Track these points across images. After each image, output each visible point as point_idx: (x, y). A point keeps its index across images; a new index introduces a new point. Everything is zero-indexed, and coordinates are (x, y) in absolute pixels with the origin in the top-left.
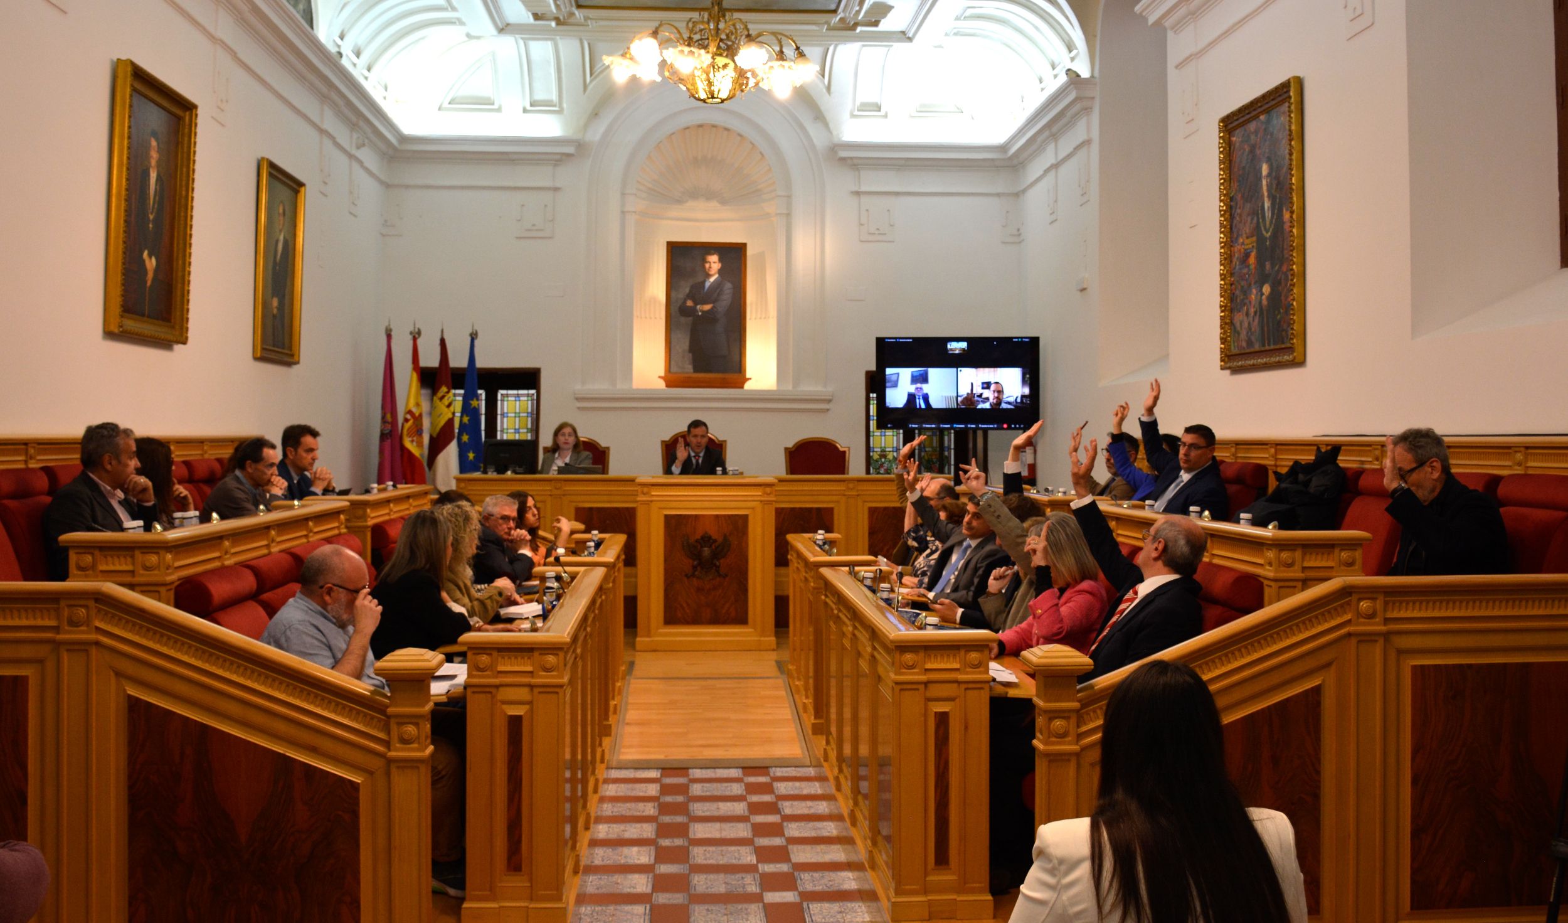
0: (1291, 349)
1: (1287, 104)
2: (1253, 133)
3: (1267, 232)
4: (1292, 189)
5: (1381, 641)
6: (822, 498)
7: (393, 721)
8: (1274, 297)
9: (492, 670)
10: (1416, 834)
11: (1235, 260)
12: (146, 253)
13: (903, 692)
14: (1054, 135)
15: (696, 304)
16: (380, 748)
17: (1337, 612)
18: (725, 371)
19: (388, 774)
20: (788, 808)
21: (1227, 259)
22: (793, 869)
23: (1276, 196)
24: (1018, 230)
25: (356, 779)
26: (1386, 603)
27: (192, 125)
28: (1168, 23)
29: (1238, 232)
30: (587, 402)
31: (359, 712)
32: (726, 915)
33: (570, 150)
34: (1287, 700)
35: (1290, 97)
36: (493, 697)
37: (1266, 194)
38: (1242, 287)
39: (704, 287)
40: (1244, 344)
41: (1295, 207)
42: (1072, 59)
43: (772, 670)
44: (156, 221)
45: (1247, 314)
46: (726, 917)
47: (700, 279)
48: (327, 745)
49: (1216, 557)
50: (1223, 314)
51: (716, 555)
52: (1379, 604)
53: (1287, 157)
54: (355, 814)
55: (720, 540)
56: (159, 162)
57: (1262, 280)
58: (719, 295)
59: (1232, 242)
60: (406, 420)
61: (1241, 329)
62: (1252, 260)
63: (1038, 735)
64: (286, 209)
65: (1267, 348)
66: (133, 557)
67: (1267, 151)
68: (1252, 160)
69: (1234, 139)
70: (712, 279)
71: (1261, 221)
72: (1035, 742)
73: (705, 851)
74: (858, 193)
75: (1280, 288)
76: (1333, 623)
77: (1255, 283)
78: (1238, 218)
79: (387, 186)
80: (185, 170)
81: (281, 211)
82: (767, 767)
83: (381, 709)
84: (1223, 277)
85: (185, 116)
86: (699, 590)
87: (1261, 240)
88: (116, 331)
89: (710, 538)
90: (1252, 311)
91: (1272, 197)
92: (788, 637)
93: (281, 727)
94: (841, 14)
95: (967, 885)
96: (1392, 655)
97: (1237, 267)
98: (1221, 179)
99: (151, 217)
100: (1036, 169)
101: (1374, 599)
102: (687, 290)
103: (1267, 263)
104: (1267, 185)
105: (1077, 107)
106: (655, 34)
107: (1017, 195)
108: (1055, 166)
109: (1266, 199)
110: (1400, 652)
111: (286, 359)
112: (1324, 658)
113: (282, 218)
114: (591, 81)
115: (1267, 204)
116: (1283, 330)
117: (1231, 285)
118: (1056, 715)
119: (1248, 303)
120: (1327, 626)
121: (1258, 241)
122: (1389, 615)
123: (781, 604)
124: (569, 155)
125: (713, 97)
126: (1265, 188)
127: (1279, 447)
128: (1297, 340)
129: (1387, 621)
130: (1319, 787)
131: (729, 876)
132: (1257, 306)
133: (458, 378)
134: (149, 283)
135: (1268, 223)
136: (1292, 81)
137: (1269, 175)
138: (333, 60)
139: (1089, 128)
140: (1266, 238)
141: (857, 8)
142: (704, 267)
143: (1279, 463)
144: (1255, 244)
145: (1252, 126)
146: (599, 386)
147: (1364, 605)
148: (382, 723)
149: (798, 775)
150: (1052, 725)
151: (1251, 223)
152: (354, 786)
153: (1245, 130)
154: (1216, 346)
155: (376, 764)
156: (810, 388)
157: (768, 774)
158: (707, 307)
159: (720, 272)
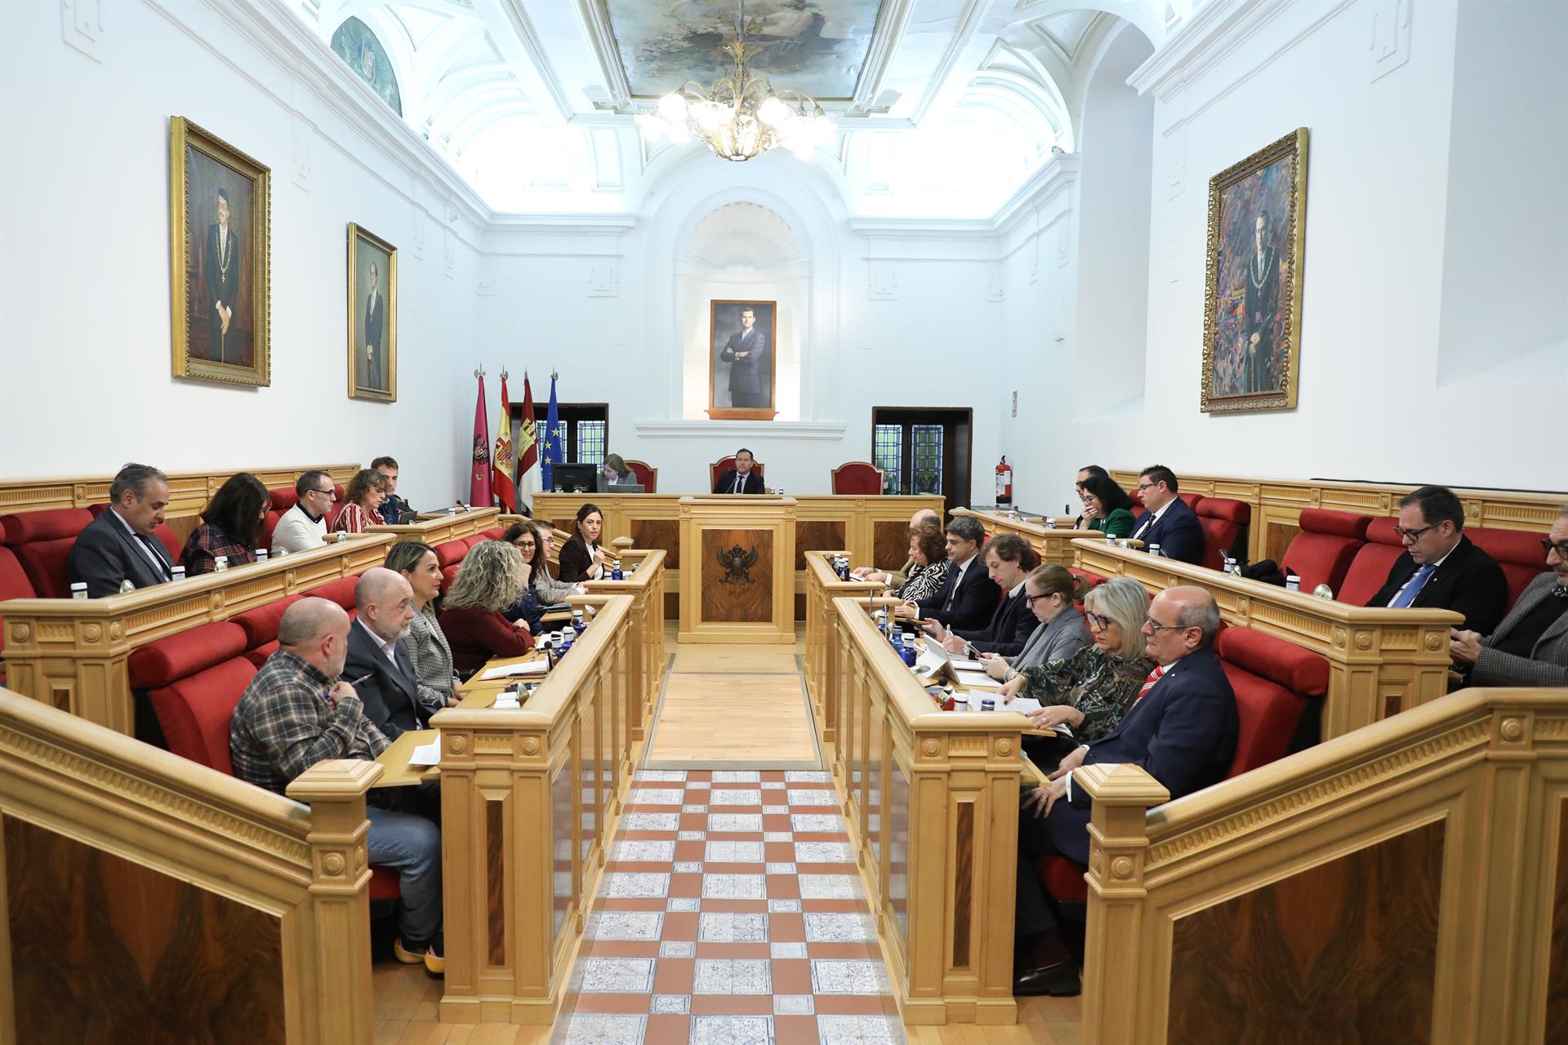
0: (1283, 395)
1: (1291, 157)
2: (1247, 189)
3: (1259, 284)
4: (1292, 240)
5: (1527, 768)
6: (834, 514)
7: (315, 849)
8: (1265, 348)
9: (467, 753)
10: (1552, 1000)
11: (1220, 311)
12: (218, 305)
13: (923, 782)
14: (1037, 208)
15: (735, 351)
16: (303, 879)
17: (1473, 732)
18: (758, 406)
19: (312, 907)
20: (801, 823)
21: (1211, 309)
22: (803, 908)
23: (1272, 249)
24: (1001, 291)
25: (276, 912)
26: (1536, 722)
27: (266, 187)
28: (1157, 93)
29: (1226, 284)
30: (646, 432)
31: (276, 836)
32: (732, 976)
33: (631, 223)
34: (1403, 836)
35: (1295, 149)
36: (470, 781)
37: (1259, 247)
38: (1227, 336)
39: (741, 337)
40: (1227, 389)
41: (1295, 258)
42: (1057, 139)
43: (792, 666)
44: (230, 274)
45: (1232, 362)
46: (730, 979)
47: (738, 331)
48: (239, 873)
49: (1254, 621)
50: (1205, 361)
51: (746, 564)
52: (1527, 723)
53: (1288, 208)
54: (277, 954)
55: (749, 551)
56: (229, 219)
57: (1252, 328)
58: (753, 343)
59: (1218, 294)
60: (498, 447)
61: (1224, 374)
62: (1240, 311)
63: (1092, 869)
64: (378, 268)
65: (1253, 393)
66: (72, 626)
67: (1263, 204)
68: (1245, 216)
69: (1223, 196)
70: (748, 331)
71: (1252, 272)
72: (1087, 876)
73: (718, 880)
74: (868, 259)
75: (1272, 337)
76: (1467, 745)
77: (1242, 332)
78: (1226, 272)
79: (482, 254)
80: (260, 228)
81: (373, 270)
82: (783, 771)
83: (302, 835)
84: (1207, 326)
85: (258, 178)
86: (731, 592)
87: (1251, 291)
88: (183, 375)
89: (741, 550)
90: (1237, 358)
91: (1267, 251)
92: (805, 630)
93: (185, 852)
94: (856, 102)
95: (988, 988)
96: (1539, 784)
97: (1223, 317)
98: (1209, 236)
99: (224, 271)
100: (1017, 239)
101: (1520, 718)
102: (728, 340)
103: (1257, 313)
104: (1261, 238)
105: (1061, 180)
106: (681, 90)
107: (1000, 261)
108: (1037, 234)
109: (1259, 252)
110: (1549, 782)
111: (383, 397)
112: (1451, 787)
113: (374, 277)
114: (647, 166)
115: (1260, 256)
116: (1273, 377)
117: (1216, 334)
118: (1118, 852)
119: (1234, 351)
120: (1458, 749)
121: (1248, 293)
122: (1539, 737)
123: (800, 601)
124: (629, 228)
125: (738, 155)
126: (1258, 241)
127: (1263, 487)
128: (1290, 387)
129: (1536, 744)
130: (1435, 940)
131: (738, 916)
132: (1244, 353)
133: (541, 412)
134: (224, 332)
135: (1260, 275)
136: (1299, 132)
137: (1265, 228)
138: (420, 143)
139: (1071, 198)
140: (1258, 289)
141: (871, 96)
142: (741, 321)
143: (1263, 502)
144: (1244, 296)
145: (1248, 182)
146: (655, 419)
147: (1508, 724)
148: (305, 849)
149: (811, 781)
150: (1113, 864)
151: (1241, 275)
152: (275, 922)
153: (1239, 187)
154: (1198, 391)
155: (296, 895)
156: (826, 420)
157: (782, 780)
158: (744, 354)
159: (754, 325)
